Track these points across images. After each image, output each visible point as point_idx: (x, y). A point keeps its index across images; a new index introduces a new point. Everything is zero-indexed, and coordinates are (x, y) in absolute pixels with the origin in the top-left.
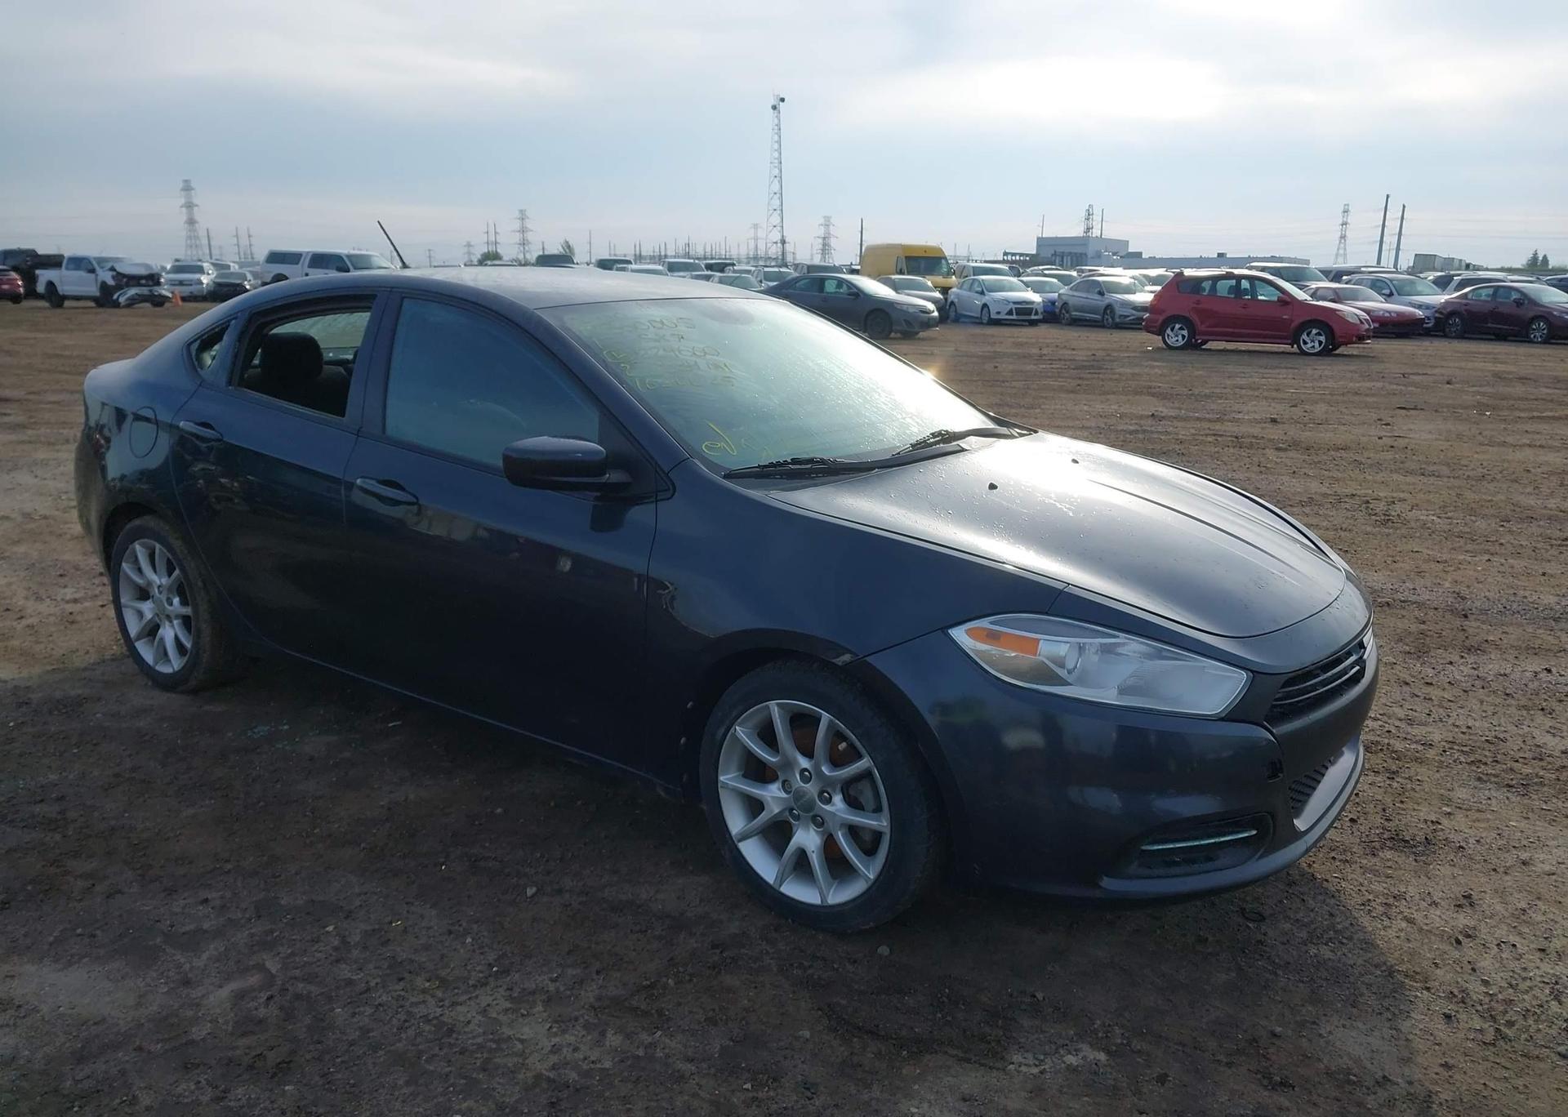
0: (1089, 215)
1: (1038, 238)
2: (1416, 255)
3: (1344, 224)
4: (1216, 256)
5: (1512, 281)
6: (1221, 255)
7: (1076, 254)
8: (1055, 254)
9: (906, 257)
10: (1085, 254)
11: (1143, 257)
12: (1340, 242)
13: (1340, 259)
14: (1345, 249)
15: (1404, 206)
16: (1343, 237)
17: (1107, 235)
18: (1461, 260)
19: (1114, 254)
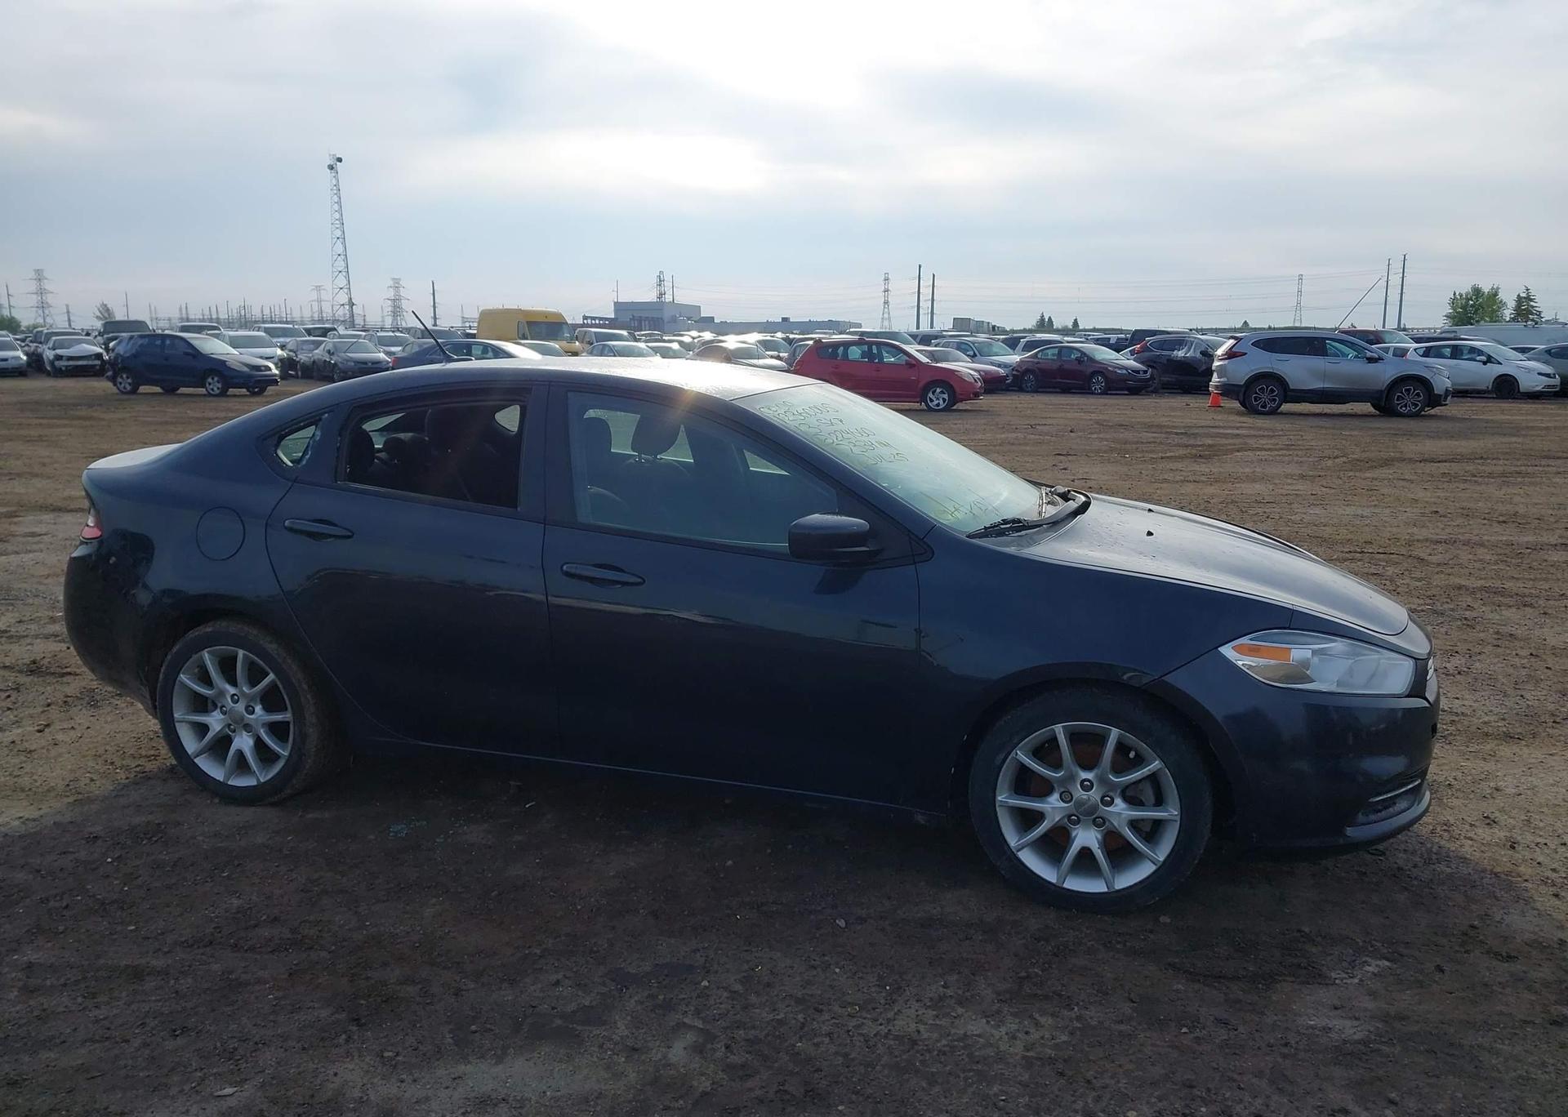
0: (660, 282)
1: (615, 303)
2: (954, 319)
3: (886, 291)
4: (781, 320)
5: (1068, 342)
6: (785, 320)
7: (653, 318)
8: (633, 318)
9: (527, 322)
10: (662, 319)
11: (715, 321)
12: (884, 307)
13: (886, 323)
14: (889, 314)
15: (934, 275)
16: (886, 303)
17: (679, 300)
18: (989, 323)
19: (689, 319)
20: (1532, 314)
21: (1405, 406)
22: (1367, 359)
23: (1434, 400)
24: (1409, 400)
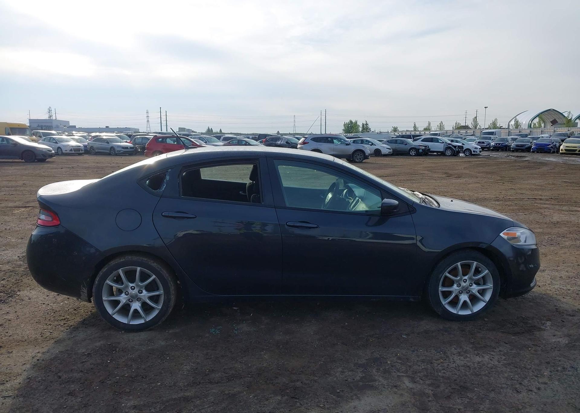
0: (50, 111)
1: (29, 119)
2: (179, 128)
3: (148, 116)
4: (105, 127)
6: (107, 127)
7: (48, 126)
8: (38, 126)
9: (10, 128)
10: (52, 126)
11: (76, 127)
12: (147, 123)
13: (148, 129)
14: (149, 125)
15: (166, 112)
16: (148, 121)
17: (58, 118)
19: (64, 126)
20: (368, 129)
21: (358, 159)
22: (346, 144)
23: (366, 157)
24: (358, 157)
